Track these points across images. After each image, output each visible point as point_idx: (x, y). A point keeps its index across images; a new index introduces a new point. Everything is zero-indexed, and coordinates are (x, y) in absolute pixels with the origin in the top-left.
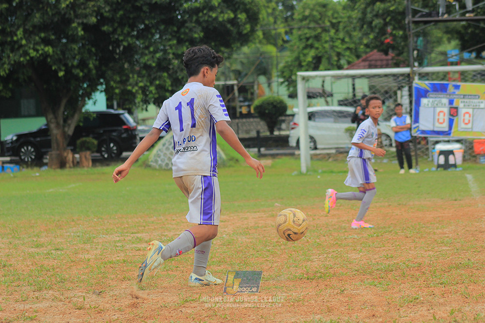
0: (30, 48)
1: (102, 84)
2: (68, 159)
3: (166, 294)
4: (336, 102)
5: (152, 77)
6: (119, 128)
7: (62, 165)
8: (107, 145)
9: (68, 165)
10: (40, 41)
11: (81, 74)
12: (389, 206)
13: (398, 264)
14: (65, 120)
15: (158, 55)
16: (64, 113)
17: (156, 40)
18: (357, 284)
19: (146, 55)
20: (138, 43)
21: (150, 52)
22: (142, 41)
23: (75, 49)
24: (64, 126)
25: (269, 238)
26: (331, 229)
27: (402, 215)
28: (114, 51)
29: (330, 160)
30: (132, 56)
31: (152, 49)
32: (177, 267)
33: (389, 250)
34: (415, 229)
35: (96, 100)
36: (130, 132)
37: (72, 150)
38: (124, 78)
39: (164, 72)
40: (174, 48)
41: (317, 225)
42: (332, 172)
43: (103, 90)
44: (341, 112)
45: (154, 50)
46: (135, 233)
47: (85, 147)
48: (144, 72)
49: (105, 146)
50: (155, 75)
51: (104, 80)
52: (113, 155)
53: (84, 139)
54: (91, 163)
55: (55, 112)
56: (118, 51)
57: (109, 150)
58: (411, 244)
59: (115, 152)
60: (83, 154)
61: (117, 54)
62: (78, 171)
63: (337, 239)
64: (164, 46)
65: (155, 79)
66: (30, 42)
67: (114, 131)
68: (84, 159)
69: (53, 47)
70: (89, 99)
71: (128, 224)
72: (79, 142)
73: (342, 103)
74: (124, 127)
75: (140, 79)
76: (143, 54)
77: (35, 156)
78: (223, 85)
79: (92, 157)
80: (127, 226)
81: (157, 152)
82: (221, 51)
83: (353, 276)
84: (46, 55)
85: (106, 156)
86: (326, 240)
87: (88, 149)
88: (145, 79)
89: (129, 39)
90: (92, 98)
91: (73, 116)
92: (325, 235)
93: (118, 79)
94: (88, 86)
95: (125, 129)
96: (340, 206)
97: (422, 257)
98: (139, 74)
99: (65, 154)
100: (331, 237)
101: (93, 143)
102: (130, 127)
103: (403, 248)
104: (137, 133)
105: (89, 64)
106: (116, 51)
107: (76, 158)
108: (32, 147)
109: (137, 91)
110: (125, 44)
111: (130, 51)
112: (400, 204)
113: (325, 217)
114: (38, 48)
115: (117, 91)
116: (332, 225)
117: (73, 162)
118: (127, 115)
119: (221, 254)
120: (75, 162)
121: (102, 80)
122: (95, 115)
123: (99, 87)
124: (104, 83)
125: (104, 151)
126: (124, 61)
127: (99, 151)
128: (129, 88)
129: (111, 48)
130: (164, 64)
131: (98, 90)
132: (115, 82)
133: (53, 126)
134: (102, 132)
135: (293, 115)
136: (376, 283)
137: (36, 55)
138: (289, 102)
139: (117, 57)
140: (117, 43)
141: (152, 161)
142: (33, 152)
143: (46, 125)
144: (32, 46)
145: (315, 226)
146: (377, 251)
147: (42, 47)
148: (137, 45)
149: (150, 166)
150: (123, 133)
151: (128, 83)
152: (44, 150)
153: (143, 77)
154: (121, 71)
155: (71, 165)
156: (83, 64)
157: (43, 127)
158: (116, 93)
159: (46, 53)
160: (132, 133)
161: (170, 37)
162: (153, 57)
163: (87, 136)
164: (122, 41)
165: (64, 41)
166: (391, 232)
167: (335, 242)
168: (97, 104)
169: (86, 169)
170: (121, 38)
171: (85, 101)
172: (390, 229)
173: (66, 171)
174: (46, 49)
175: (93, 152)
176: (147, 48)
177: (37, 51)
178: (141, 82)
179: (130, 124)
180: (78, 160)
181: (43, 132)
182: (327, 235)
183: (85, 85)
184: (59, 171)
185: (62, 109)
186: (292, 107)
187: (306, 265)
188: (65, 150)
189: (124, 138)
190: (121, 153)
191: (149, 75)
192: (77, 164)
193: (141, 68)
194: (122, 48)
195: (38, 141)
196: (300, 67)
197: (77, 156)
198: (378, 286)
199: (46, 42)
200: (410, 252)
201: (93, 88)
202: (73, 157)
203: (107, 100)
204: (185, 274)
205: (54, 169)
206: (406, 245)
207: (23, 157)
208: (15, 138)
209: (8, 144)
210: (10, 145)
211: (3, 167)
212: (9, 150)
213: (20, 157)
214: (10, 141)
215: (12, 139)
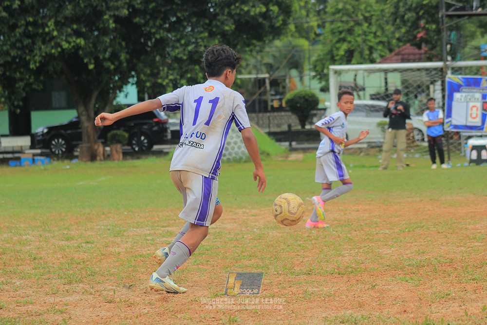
0: (62, 39)
1: (133, 76)
2: (98, 151)
3: (197, 288)
4: (368, 96)
5: (184, 70)
6: (150, 121)
7: (93, 157)
9: (98, 158)
10: (72, 32)
11: (112, 67)
12: (421, 201)
13: (430, 259)
15: (190, 48)
16: (95, 105)
17: (187, 32)
18: (388, 279)
19: (177, 48)
20: (169, 35)
21: (182, 45)
22: (174, 34)
23: (106, 41)
25: (300, 233)
26: (362, 224)
27: (434, 210)
28: (146, 44)
29: (362, 154)
30: (164, 49)
31: (183, 42)
32: (208, 261)
33: (421, 245)
34: (447, 224)
35: (128, 93)
36: (161, 126)
37: (103, 143)
38: (156, 71)
39: (195, 65)
40: (205, 40)
41: (348, 220)
42: (364, 167)
43: (134, 82)
44: (373, 106)
45: (185, 43)
46: (165, 227)
47: (116, 140)
48: (176, 65)
49: (136, 139)
50: (187, 68)
51: (136, 73)
52: (144, 148)
53: (115, 132)
54: (121, 156)
55: (86, 104)
56: (149, 44)
57: (140, 143)
58: (443, 239)
59: (146, 145)
60: (114, 147)
61: (148, 46)
62: (109, 164)
63: (368, 234)
64: (196, 39)
65: (187, 72)
66: (63, 34)
67: (145, 124)
68: (114, 152)
69: (85, 39)
70: (120, 91)
71: (158, 218)
72: (109, 135)
73: (374, 97)
74: (155, 120)
75: (171, 72)
76: (174, 47)
77: (65, 148)
78: (255, 78)
79: (123, 150)
80: (157, 219)
82: (253, 44)
83: (384, 272)
84: (78, 48)
85: (137, 149)
86: (357, 235)
87: (119, 142)
88: (176, 71)
89: (161, 31)
90: (123, 91)
91: (104, 108)
92: (357, 230)
93: (148, 72)
94: (119, 79)
95: (156, 122)
96: (372, 201)
97: (454, 252)
98: (170, 67)
99: (96, 147)
100: (362, 231)
101: (124, 136)
102: (161, 120)
103: (435, 244)
104: (167, 126)
105: (121, 56)
106: (147, 43)
107: (106, 151)
108: (63, 140)
109: (167, 84)
110: (158, 37)
111: (161, 44)
112: (431, 200)
113: (357, 211)
114: (70, 40)
115: (148, 84)
116: (363, 220)
117: (104, 155)
119: (252, 248)
120: (106, 155)
121: (133, 73)
123: (130, 80)
124: (135, 76)
125: (134, 144)
126: (155, 54)
127: (130, 144)
128: (160, 81)
129: (142, 40)
130: (195, 57)
131: (129, 82)
132: (145, 75)
133: (83, 118)
134: (133, 125)
135: (325, 109)
136: (407, 279)
137: (68, 47)
138: (321, 96)
139: (149, 49)
140: (149, 36)
142: (64, 144)
143: (78, 117)
144: (64, 38)
145: (347, 220)
146: (408, 247)
147: (74, 39)
148: (169, 38)
150: (153, 127)
151: (159, 76)
152: (74, 143)
153: (174, 69)
154: (152, 64)
155: (102, 158)
156: (114, 57)
157: (75, 120)
158: (147, 87)
159: (77, 45)
160: (163, 127)
161: (202, 29)
162: (184, 50)
163: (118, 129)
164: (154, 33)
165: (96, 33)
166: (422, 227)
167: (367, 238)
168: (128, 97)
169: (116, 162)
170: (153, 30)
171: (116, 93)
172: (422, 225)
173: (97, 164)
174: (78, 41)
175: (124, 145)
176: (178, 41)
177: (69, 43)
178: (172, 74)
179: (161, 117)
180: (109, 153)
181: (74, 125)
182: (359, 230)
183: (117, 78)
184: (90, 164)
185: (93, 101)
186: (324, 101)
187: (338, 260)
188: (95, 142)
189: (155, 131)
190: (152, 147)
191: (181, 68)
192: (108, 157)
193: (172, 60)
194: (153, 40)
195: (69, 134)
196: (333, 61)
197: (108, 149)
198: (409, 281)
199: (78, 34)
200: (442, 247)
201: (124, 81)
202: (104, 150)
203: (139, 92)
204: (216, 268)
205: (85, 162)
206: (438, 240)
207: (53, 150)
208: (46, 131)
209: (39, 136)
210: (41, 137)
211: (34, 160)
212: (39, 142)
213: (51, 149)
214: (41, 133)
215: (43, 132)
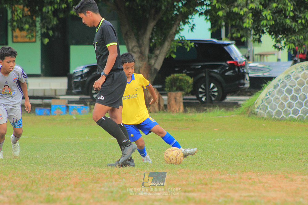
6: (224, 64)
8: (205, 86)
14: (151, 50)
16: (151, 40)
24: (150, 58)
36: (237, 69)
47: (177, 86)
49: (203, 86)
52: (213, 99)
53: (176, 75)
54: (182, 108)
55: (139, 38)
57: (207, 92)
59: (216, 94)
60: (173, 94)
67: (216, 67)
68: (173, 102)
70: (184, 23)
72: (168, 79)
74: (229, 62)
79: (184, 99)
81: (267, 95)
85: (203, 99)
87: (180, 89)
91: (162, 44)
95: (230, 65)
101: (188, 82)
102: (236, 63)
107: (163, 99)
117: (159, 104)
118: (234, 47)
120: (162, 105)
122: (192, 44)
123: (198, 8)
125: (201, 93)
127: (194, 92)
131: (196, 11)
134: (200, 67)
141: (258, 108)
149: (256, 114)
155: (157, 108)
160: (239, 71)
163: (180, 72)
169: (175, 115)
175: (187, 94)
179: (237, 59)
180: (166, 103)
185: (148, 35)
189: (229, 76)
190: (224, 97)
197: (165, 98)
201: (190, 9)
202: (160, 99)
207: (95, 96)
208: (86, 70)
209: (77, 77)
210: (80, 78)
211: (68, 107)
212: (77, 85)
213: (92, 95)
214: (80, 73)
215: (82, 71)
